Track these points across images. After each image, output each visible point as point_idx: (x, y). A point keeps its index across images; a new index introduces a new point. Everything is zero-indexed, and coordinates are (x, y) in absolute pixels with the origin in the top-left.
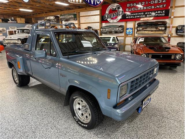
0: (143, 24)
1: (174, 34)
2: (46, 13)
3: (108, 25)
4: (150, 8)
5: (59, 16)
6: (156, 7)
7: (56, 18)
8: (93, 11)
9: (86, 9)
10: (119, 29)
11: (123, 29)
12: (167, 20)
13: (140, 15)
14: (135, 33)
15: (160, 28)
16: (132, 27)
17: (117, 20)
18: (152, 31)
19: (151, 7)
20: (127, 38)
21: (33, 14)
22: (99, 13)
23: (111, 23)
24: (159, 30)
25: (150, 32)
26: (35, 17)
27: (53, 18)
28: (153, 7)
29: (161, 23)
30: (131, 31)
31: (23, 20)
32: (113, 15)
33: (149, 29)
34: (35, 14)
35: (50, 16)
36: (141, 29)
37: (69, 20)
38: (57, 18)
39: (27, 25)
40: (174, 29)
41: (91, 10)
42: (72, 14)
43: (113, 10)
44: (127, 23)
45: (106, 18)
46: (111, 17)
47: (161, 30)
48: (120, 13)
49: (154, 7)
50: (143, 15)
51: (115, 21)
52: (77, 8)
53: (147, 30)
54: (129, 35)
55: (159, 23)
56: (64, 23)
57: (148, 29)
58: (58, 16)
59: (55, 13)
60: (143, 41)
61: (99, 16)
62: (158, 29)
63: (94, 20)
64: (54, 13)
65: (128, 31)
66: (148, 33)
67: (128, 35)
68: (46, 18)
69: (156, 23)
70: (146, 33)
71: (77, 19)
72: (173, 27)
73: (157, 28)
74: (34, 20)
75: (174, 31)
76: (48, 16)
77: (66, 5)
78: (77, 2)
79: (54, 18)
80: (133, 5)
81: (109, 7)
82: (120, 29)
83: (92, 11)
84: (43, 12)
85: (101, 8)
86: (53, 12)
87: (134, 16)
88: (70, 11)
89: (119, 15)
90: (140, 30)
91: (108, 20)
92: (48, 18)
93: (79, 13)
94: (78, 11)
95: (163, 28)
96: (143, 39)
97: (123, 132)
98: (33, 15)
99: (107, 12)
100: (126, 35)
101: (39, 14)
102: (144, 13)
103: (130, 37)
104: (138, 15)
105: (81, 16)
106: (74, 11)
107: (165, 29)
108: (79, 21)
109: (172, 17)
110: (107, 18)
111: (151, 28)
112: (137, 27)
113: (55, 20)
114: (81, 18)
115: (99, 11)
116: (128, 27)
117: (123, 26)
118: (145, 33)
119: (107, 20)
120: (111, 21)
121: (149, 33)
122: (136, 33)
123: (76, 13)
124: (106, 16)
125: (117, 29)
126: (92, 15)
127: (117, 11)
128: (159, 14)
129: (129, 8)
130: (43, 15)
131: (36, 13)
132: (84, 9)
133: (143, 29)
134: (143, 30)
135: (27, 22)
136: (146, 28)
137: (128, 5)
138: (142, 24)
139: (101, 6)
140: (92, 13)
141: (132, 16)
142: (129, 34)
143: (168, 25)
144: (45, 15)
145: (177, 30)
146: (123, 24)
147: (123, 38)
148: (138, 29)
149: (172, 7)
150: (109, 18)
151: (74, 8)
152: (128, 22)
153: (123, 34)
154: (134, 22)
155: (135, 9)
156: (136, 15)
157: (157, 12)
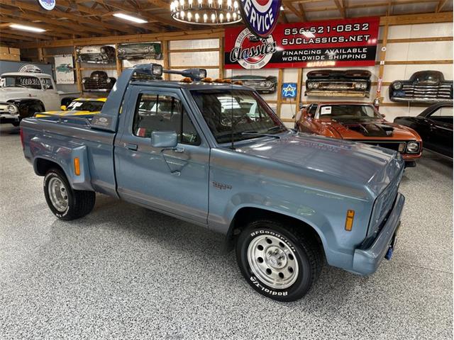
0: (320, 75)
1: (386, 100)
2: (79, 37)
3: (240, 75)
4: (334, 40)
5: (114, 46)
6: (348, 40)
7: (106, 51)
8: (204, 40)
9: (186, 34)
10: (265, 86)
11: (275, 86)
12: (371, 69)
13: (313, 55)
14: (303, 94)
15: (358, 86)
16: (296, 81)
17: (260, 65)
18: (340, 91)
19: (338, 40)
20: (284, 106)
21: (44, 38)
22: (217, 46)
23: (248, 70)
24: (356, 90)
25: (336, 94)
26: (46, 46)
27: (99, 52)
28: (341, 39)
29: (359, 75)
30: (293, 90)
31: (15, 53)
32: (253, 52)
33: (334, 87)
34: (48, 38)
35: (90, 46)
36: (316, 86)
37: (143, 58)
38: (109, 50)
39: (26, 67)
40: (386, 88)
41: (199, 36)
42: (151, 44)
43: (251, 41)
44: (283, 71)
45: (235, 57)
46: (246, 57)
47: (360, 90)
48: (269, 49)
49: (345, 40)
50: (320, 55)
51: (257, 66)
52: (163, 30)
53: (329, 90)
54: (288, 100)
55: (355, 75)
56: (126, 63)
57: (331, 87)
58: (112, 47)
59: (102, 40)
60: (329, 112)
61: (218, 52)
62: (353, 88)
63: (205, 60)
64: (102, 38)
65: (286, 90)
66: (331, 95)
67: (285, 98)
68: (78, 51)
69: (348, 74)
70: (328, 95)
71: (161, 56)
72: (384, 84)
73: (351, 85)
74: (43, 54)
75: (385, 92)
76: (83, 46)
77: (139, 21)
78: (197, 21)
79: (103, 50)
80: (298, 32)
81: (243, 34)
82: (269, 84)
83: (200, 41)
84: (70, 36)
85: (223, 34)
86: (99, 35)
87: (301, 56)
88: (144, 36)
89: (266, 52)
90: (313, 89)
91: (241, 62)
92: (84, 51)
93: (168, 42)
94: (167, 39)
95: (364, 86)
96: (329, 109)
97: (359, 302)
98: (42, 40)
99: (238, 45)
100: (283, 99)
101: (59, 38)
102: (323, 50)
103: (291, 103)
104: (309, 55)
105: (171, 49)
106: (156, 38)
107: (368, 89)
108: (168, 62)
109: (382, 63)
110: (238, 58)
111: (338, 84)
112: (307, 82)
113: (104, 58)
114: (171, 54)
115: (218, 40)
116: (285, 81)
117: (275, 78)
119: (237, 63)
120: (248, 66)
121: (334, 95)
122: (306, 95)
123: (160, 42)
124: (236, 54)
125: (262, 84)
126: (201, 50)
127: (261, 44)
128: (355, 54)
129: (290, 38)
130: (71, 43)
131: (52, 37)
132: (183, 33)
133: (320, 86)
134: (320, 90)
135: (25, 59)
136: (327, 85)
137: (287, 32)
138: (317, 75)
139: (224, 29)
140: (200, 44)
141: (296, 55)
142: (289, 97)
143: (372, 79)
144: (75, 42)
145: (392, 91)
146: (275, 73)
147: (276, 104)
148: (310, 85)
149: (380, 42)
150: (242, 58)
151: (157, 30)
152: (286, 70)
153: (275, 97)
154: (301, 70)
155: (302, 41)
156: (304, 55)
157: (349, 51)
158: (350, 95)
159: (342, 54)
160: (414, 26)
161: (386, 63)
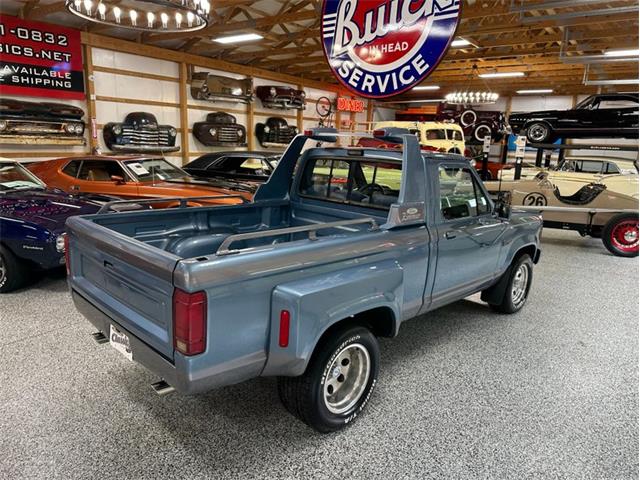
0: (6, 108)
4: (16, 50)
6: (41, 55)
15: (71, 129)
18: (46, 135)
19: (22, 51)
24: (67, 134)
25: (44, 141)
28: (28, 52)
29: (68, 112)
33: (29, 129)
36: (2, 125)
40: (100, 133)
47: (74, 134)
49: (34, 55)
55: (64, 112)
62: (63, 131)
66: (35, 142)
70: (29, 141)
72: (99, 127)
73: (59, 127)
95: (79, 129)
109: (93, 97)
111: (39, 124)
118: (24, 142)
128: (54, 79)
133: (8, 127)
134: (11, 133)
136: (20, 125)
143: (85, 119)
157: (44, 73)
158: (63, 142)
159: (35, 77)
160: (116, 53)
161: (98, 98)
